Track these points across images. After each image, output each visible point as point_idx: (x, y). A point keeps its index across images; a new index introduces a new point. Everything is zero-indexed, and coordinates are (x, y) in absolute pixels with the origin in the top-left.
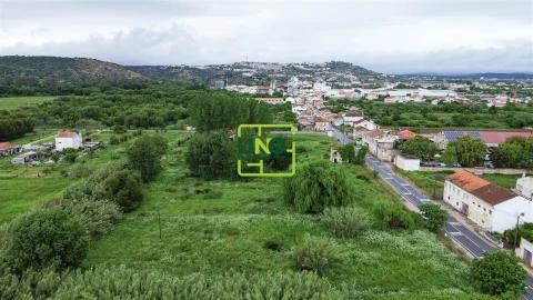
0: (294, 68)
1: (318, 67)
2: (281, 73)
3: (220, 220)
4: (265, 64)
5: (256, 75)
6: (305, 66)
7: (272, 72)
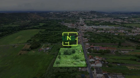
0: (81, 13)
1: (88, 13)
2: (78, 15)
3: (68, 60)
4: (74, 12)
5: (72, 16)
6: (84, 12)
7: (75, 15)
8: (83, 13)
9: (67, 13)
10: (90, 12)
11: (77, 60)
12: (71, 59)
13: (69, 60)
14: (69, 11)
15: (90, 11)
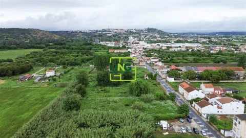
0: (131, 31)
1: (142, 31)
2: (124, 34)
3: (111, 99)
4: (117, 30)
5: (113, 35)
6: (136, 30)
7: (120, 33)
8: (134, 31)
9: (105, 31)
10: (146, 30)
11: (144, 96)
12: (120, 96)
13: (117, 98)
14: (109, 29)
15: (147, 28)
